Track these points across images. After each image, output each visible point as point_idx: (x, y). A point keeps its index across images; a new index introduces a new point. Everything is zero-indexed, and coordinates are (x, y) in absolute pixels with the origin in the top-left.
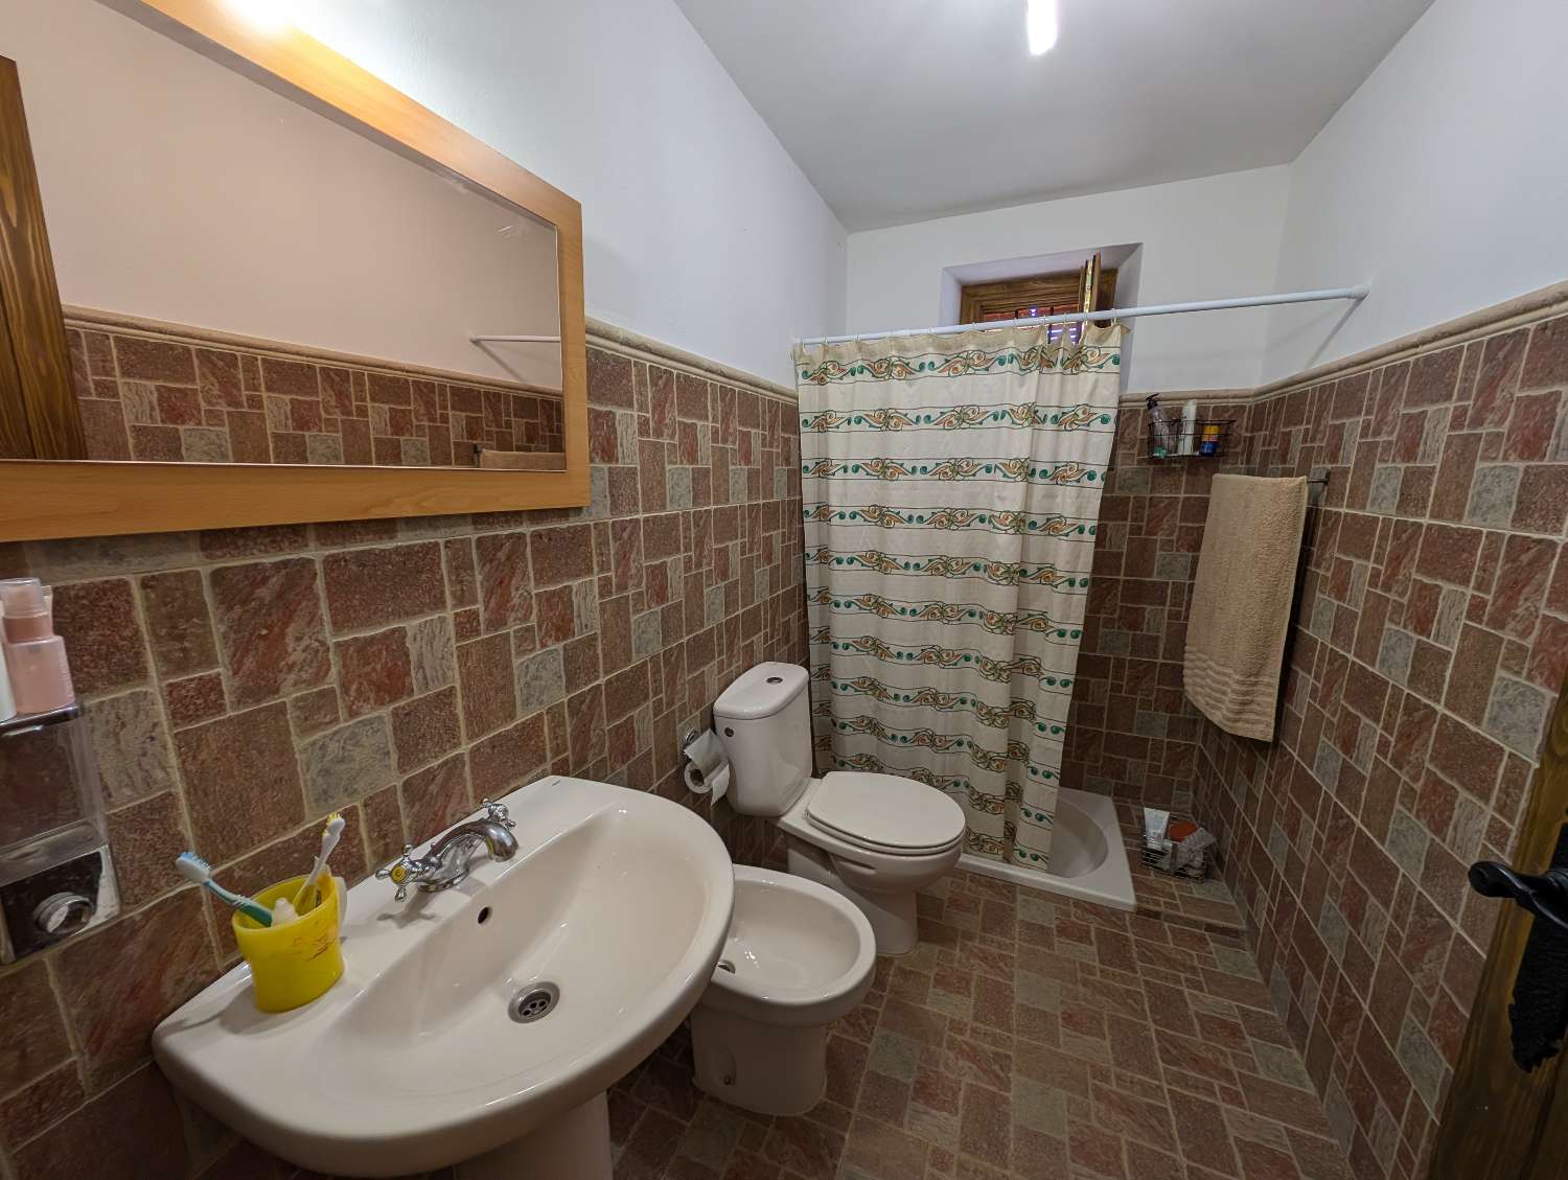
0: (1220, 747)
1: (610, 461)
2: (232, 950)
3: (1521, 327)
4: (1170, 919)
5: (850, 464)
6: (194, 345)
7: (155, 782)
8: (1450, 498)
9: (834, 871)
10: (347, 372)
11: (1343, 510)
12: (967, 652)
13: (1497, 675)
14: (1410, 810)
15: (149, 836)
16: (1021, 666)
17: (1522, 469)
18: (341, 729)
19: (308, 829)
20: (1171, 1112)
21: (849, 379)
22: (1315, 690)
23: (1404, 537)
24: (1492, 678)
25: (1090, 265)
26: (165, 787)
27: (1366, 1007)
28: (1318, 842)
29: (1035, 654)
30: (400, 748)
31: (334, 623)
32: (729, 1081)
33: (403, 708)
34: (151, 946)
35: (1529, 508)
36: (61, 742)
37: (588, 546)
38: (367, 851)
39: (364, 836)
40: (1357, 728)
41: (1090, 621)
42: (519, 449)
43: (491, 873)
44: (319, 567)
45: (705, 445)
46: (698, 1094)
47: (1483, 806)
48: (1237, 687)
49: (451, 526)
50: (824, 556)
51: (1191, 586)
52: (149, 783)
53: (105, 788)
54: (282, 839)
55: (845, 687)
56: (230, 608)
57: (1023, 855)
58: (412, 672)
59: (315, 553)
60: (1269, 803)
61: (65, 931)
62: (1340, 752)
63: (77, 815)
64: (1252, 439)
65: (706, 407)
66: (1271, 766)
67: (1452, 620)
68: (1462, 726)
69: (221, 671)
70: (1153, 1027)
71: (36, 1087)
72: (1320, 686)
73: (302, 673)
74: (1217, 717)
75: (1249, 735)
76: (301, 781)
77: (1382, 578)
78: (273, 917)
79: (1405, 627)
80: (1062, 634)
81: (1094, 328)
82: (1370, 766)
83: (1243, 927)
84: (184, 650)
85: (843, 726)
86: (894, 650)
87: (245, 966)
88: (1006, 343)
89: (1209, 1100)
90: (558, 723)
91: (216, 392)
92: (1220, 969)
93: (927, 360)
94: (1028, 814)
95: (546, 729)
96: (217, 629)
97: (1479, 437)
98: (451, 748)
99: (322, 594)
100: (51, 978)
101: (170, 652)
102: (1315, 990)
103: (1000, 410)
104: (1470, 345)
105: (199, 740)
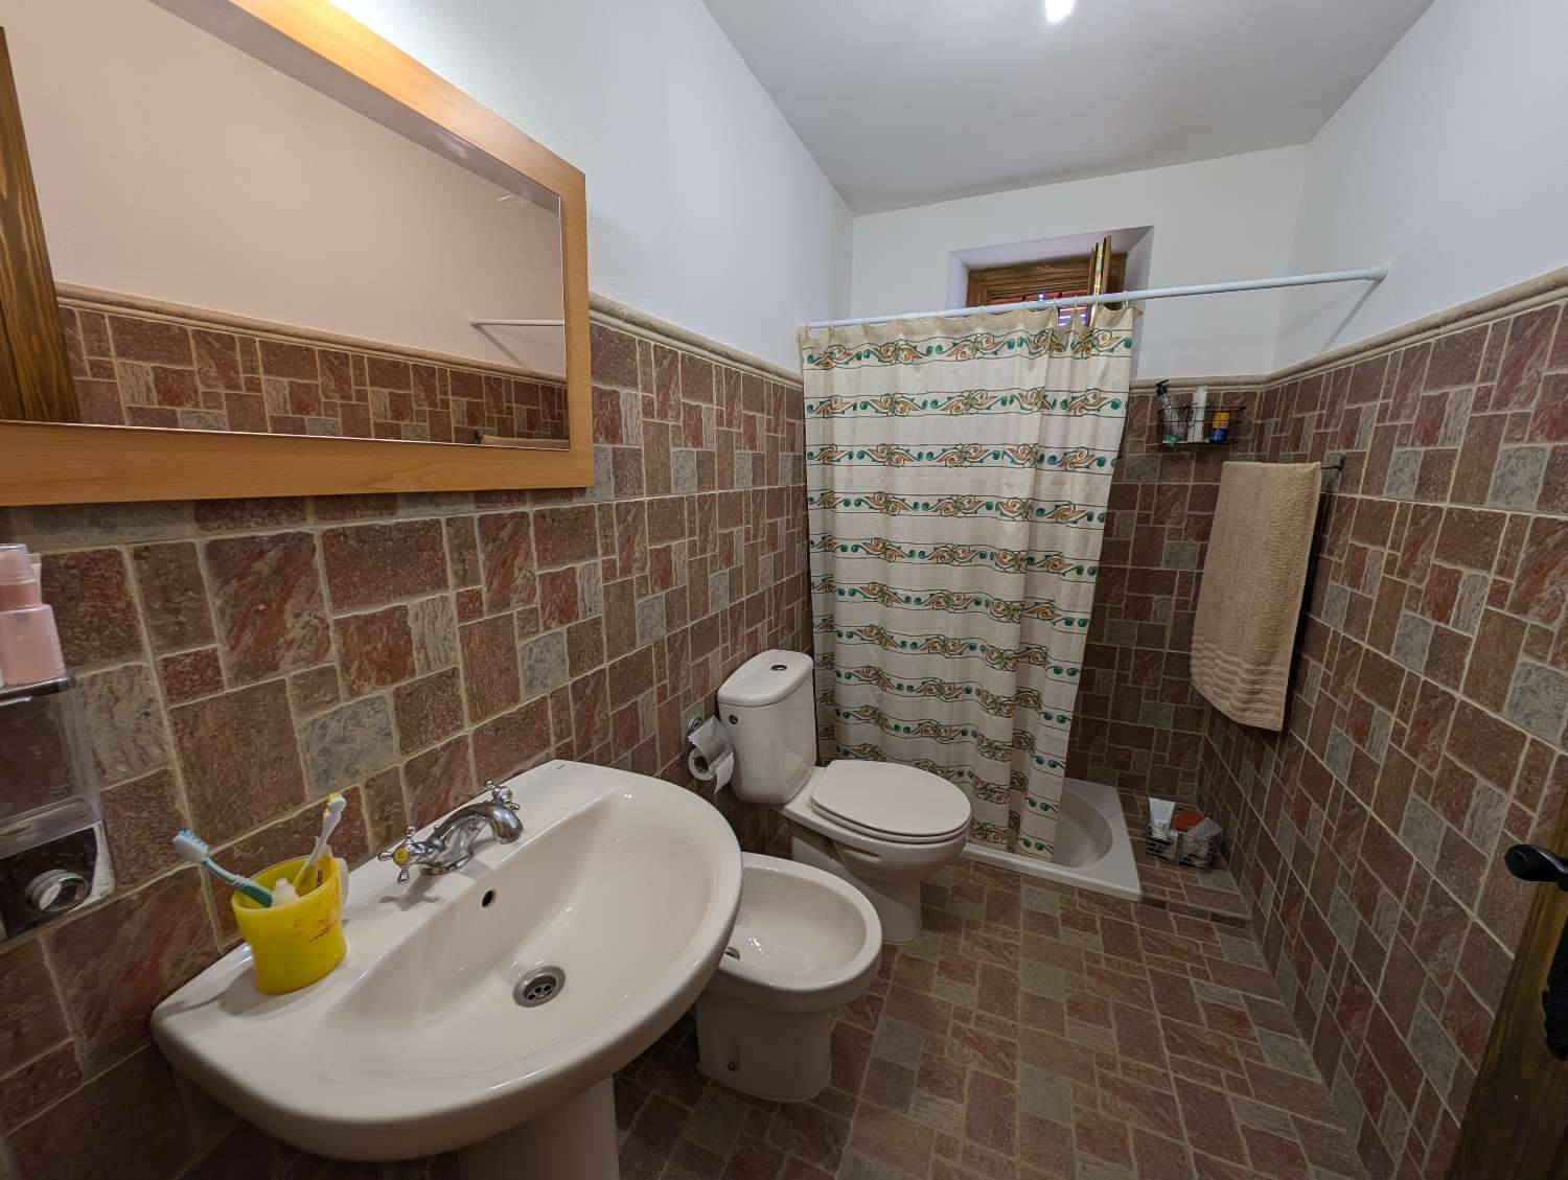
0: (1226, 738)
1: (614, 442)
2: (232, 931)
3: (1551, 304)
4: (1174, 908)
5: (856, 451)
6: (191, 326)
7: (151, 760)
8: (1471, 482)
9: (839, 859)
10: (346, 355)
11: (1359, 496)
12: (972, 641)
13: (1519, 661)
14: (1425, 798)
15: (145, 814)
16: (1027, 655)
17: (1549, 450)
18: (341, 709)
19: (309, 810)
20: (1177, 1099)
21: (855, 363)
22: (1326, 679)
23: (1423, 522)
24: (1514, 664)
25: (1101, 248)
26: (162, 764)
27: (1376, 996)
28: (1328, 830)
29: (1041, 643)
30: (402, 728)
31: (334, 601)
32: (733, 1067)
33: (405, 689)
34: (147, 926)
35: (1556, 490)
36: (51, 716)
37: (592, 527)
38: (369, 834)
39: (366, 817)
40: (1370, 717)
41: (1096, 611)
42: (520, 435)
43: (496, 856)
44: (318, 542)
45: (710, 428)
46: (703, 1080)
47: (1503, 794)
48: (1246, 676)
49: (453, 504)
50: (828, 544)
51: (1199, 576)
52: (145, 759)
53: (98, 764)
54: (281, 820)
55: (849, 676)
56: (227, 582)
57: (1027, 844)
58: (414, 652)
59: (314, 527)
60: (1277, 793)
61: (58, 909)
62: (1352, 741)
63: (69, 791)
64: (1262, 426)
65: (710, 389)
66: (1280, 755)
67: (1473, 604)
68: (1482, 712)
69: (218, 646)
70: (1159, 1016)
71: (31, 1069)
72: (1331, 674)
73: (301, 651)
74: (1224, 706)
75: (1258, 725)
76: (301, 761)
77: (1398, 564)
78: (273, 897)
79: (1423, 613)
80: (1069, 622)
81: (1106, 311)
82: (1384, 756)
83: (1249, 916)
84: (179, 624)
85: (847, 716)
86: (898, 639)
87: (245, 948)
88: (1014, 327)
89: (1214, 1088)
90: (562, 708)
91: (213, 374)
92: (1226, 959)
93: (934, 344)
94: (1033, 804)
95: (550, 713)
96: (214, 603)
97: (1503, 419)
98: (453, 730)
99: (321, 570)
100: (46, 957)
101: (163, 625)
102: (1323, 981)
103: (1008, 395)
104: (1494, 325)
105: (196, 716)
